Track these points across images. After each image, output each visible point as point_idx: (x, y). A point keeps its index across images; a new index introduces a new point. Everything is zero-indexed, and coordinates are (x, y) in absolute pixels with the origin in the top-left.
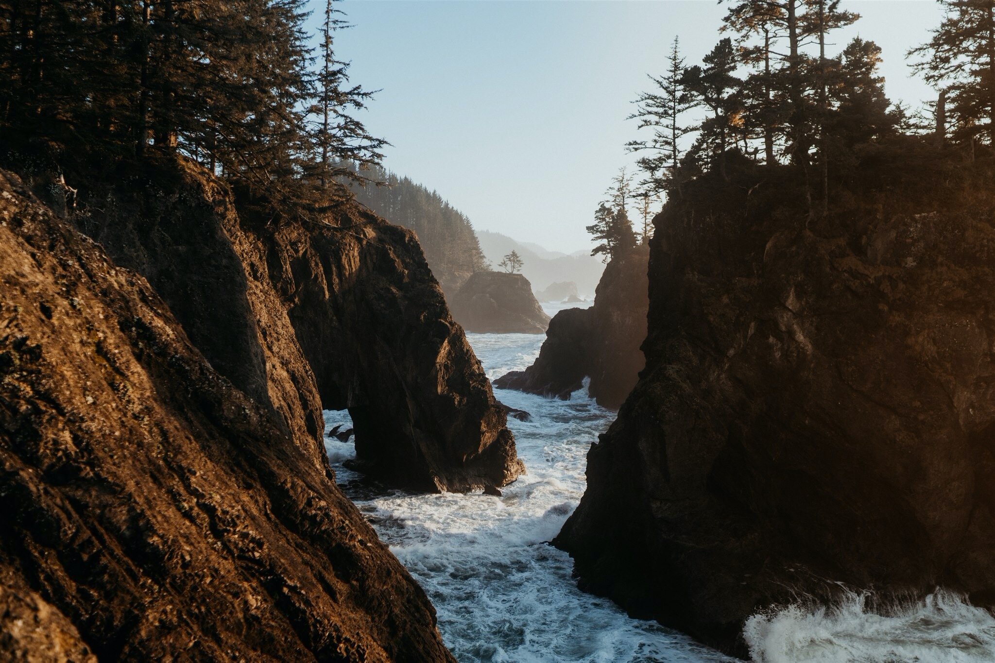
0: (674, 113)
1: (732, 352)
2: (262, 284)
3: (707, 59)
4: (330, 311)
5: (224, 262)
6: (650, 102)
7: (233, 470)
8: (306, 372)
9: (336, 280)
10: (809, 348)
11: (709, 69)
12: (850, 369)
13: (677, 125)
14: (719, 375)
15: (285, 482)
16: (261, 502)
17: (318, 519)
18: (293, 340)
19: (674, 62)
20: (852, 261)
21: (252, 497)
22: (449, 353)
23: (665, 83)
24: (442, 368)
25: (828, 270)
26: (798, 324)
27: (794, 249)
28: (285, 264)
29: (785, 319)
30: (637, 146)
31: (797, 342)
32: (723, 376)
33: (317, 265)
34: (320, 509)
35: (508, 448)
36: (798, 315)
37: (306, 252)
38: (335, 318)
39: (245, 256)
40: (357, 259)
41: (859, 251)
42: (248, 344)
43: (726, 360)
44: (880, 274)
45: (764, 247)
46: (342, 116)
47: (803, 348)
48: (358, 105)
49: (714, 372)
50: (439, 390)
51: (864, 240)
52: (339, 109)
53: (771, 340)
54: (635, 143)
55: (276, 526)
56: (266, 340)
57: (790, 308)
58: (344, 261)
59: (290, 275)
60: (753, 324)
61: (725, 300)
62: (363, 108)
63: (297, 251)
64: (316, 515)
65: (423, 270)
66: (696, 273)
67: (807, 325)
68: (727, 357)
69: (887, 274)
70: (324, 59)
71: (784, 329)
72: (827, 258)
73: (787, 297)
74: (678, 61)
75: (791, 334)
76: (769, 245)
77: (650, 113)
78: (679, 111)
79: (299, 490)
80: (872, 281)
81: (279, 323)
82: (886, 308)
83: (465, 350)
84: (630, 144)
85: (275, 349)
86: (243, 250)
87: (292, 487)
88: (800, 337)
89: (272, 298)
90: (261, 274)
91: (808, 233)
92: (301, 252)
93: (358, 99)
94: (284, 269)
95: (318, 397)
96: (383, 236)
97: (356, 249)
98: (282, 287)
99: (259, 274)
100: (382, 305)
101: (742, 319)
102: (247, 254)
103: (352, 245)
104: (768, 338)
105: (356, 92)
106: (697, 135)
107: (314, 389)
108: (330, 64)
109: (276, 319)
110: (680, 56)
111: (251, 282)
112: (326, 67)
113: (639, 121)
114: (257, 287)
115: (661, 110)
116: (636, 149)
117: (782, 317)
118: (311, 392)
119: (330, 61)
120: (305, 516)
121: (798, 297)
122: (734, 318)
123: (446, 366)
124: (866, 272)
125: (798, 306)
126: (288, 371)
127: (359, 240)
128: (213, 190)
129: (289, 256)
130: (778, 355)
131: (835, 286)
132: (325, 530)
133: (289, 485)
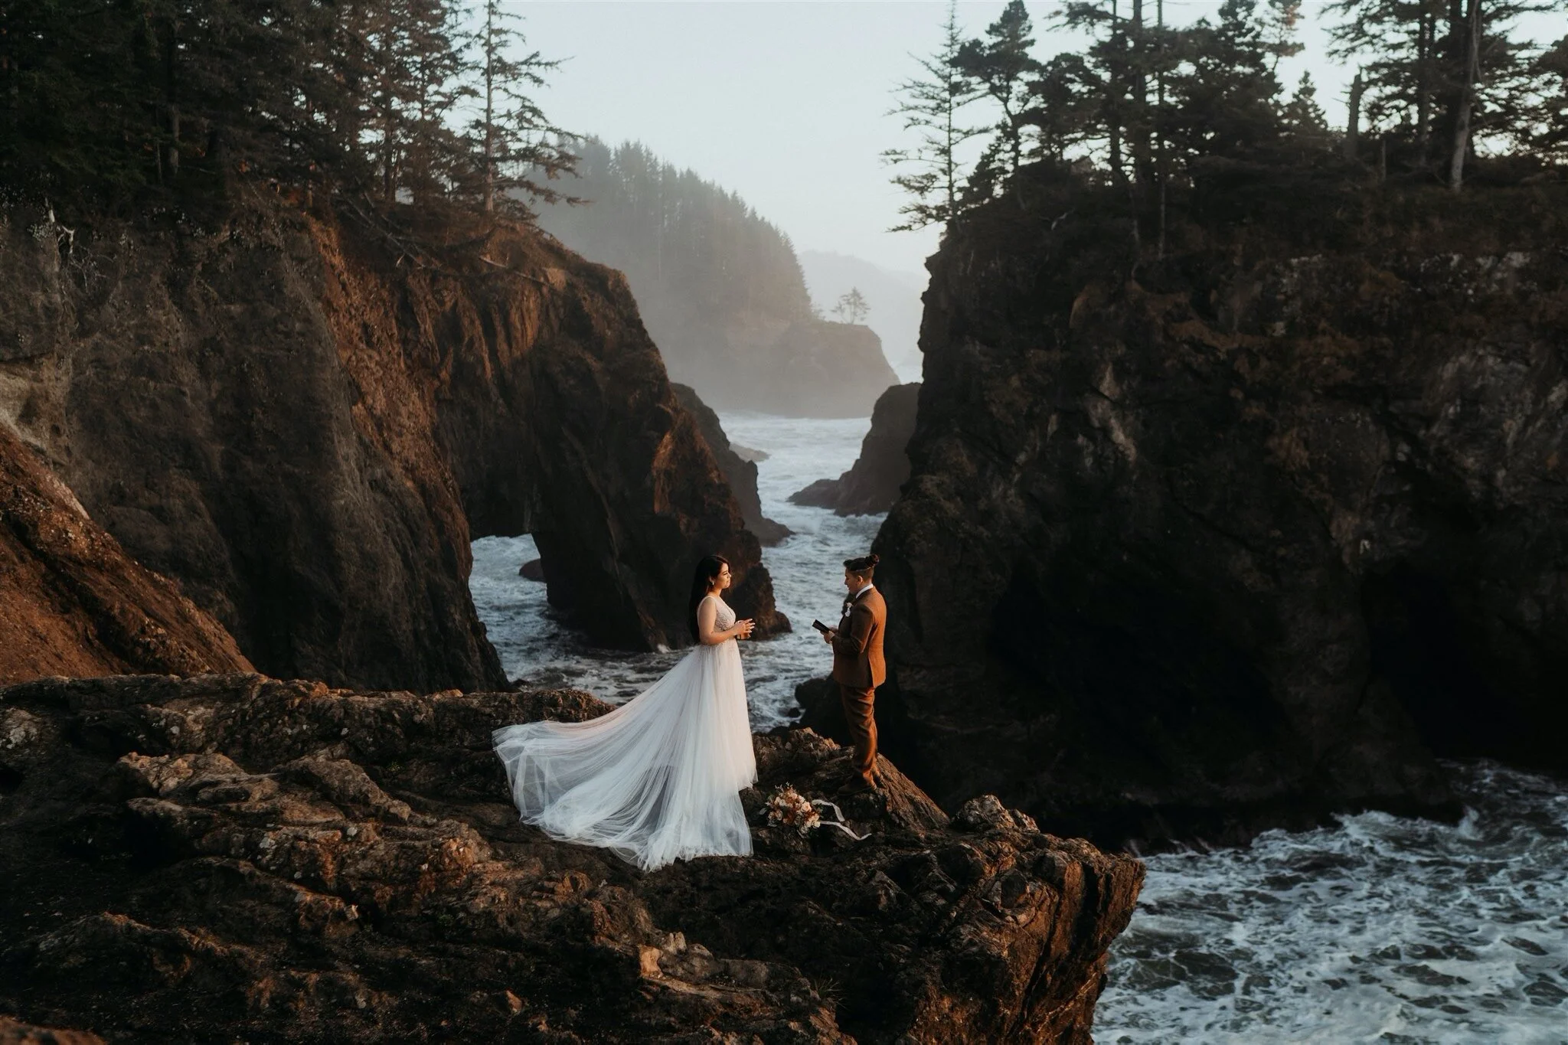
0: (950, 108)
1: (1022, 458)
2: (380, 354)
3: (993, 30)
4: (494, 392)
5: (298, 326)
6: (917, 91)
7: (47, 594)
8: (445, 482)
9: (503, 346)
10: (1132, 453)
11: (995, 46)
12: (1186, 483)
13: (954, 125)
14: (1005, 491)
15: (112, 608)
16: (79, 625)
17: (152, 647)
18: (425, 435)
19: (950, 32)
20: (1194, 327)
21: (68, 622)
22: (674, 453)
23: (936, 64)
24: (662, 476)
25: (1160, 339)
26: (1117, 417)
27: (1112, 308)
28: (424, 322)
29: (1100, 410)
30: (895, 157)
31: (1114, 443)
32: (1012, 492)
33: (472, 322)
34: (156, 636)
35: (760, 594)
36: (1116, 404)
37: (456, 304)
38: (501, 401)
39: (353, 312)
40: (534, 315)
41: (1207, 312)
42: (333, 442)
43: (1014, 469)
44: (1236, 345)
45: (1070, 307)
46: (517, 96)
47: (1122, 453)
48: (537, 81)
49: (998, 485)
50: (657, 508)
51: (1213, 296)
52: (512, 86)
53: (1081, 440)
54: (895, 153)
55: (99, 651)
56: (381, 435)
57: (1107, 393)
58: (515, 317)
59: (432, 339)
60: (1054, 418)
61: (1015, 381)
62: (544, 86)
63: (442, 303)
64: (149, 643)
65: (634, 331)
66: (977, 342)
67: (1131, 419)
68: (1016, 464)
69: (1244, 345)
70: (487, 10)
71: (1097, 424)
72: (1160, 321)
73: (1102, 379)
74: (955, 31)
75: (1106, 431)
76: (1077, 304)
77: (916, 108)
78: (958, 104)
79: (131, 616)
80: (1222, 356)
81: (403, 411)
82: (1240, 396)
83: (698, 450)
84: (887, 154)
85: (395, 447)
86: (351, 305)
87: (120, 613)
88: (1119, 436)
89: (394, 375)
90: (378, 339)
91: (1135, 286)
92: (449, 305)
93: (536, 71)
94: (422, 330)
95: (461, 518)
96: (575, 280)
97: (532, 299)
98: (419, 356)
99: (375, 339)
100: (572, 382)
101: (1037, 410)
102: (357, 309)
103: (526, 293)
104: (1076, 438)
105: (533, 61)
106: (990, 138)
107: (456, 506)
108: (494, 18)
109: (400, 405)
110: (958, 23)
111: (362, 350)
112: (489, 23)
113: (903, 118)
114: (370, 357)
115: (933, 104)
116: (896, 161)
117: (1095, 407)
118: (450, 510)
119: (495, 13)
120: (138, 644)
121: (1118, 378)
122: (1025, 409)
123: (667, 473)
124: (1215, 343)
125: (1118, 391)
126: (414, 480)
127: (538, 286)
128: (284, 223)
129: (430, 311)
130: (1089, 462)
131: (1168, 364)
132: (160, 658)
133: (116, 611)
